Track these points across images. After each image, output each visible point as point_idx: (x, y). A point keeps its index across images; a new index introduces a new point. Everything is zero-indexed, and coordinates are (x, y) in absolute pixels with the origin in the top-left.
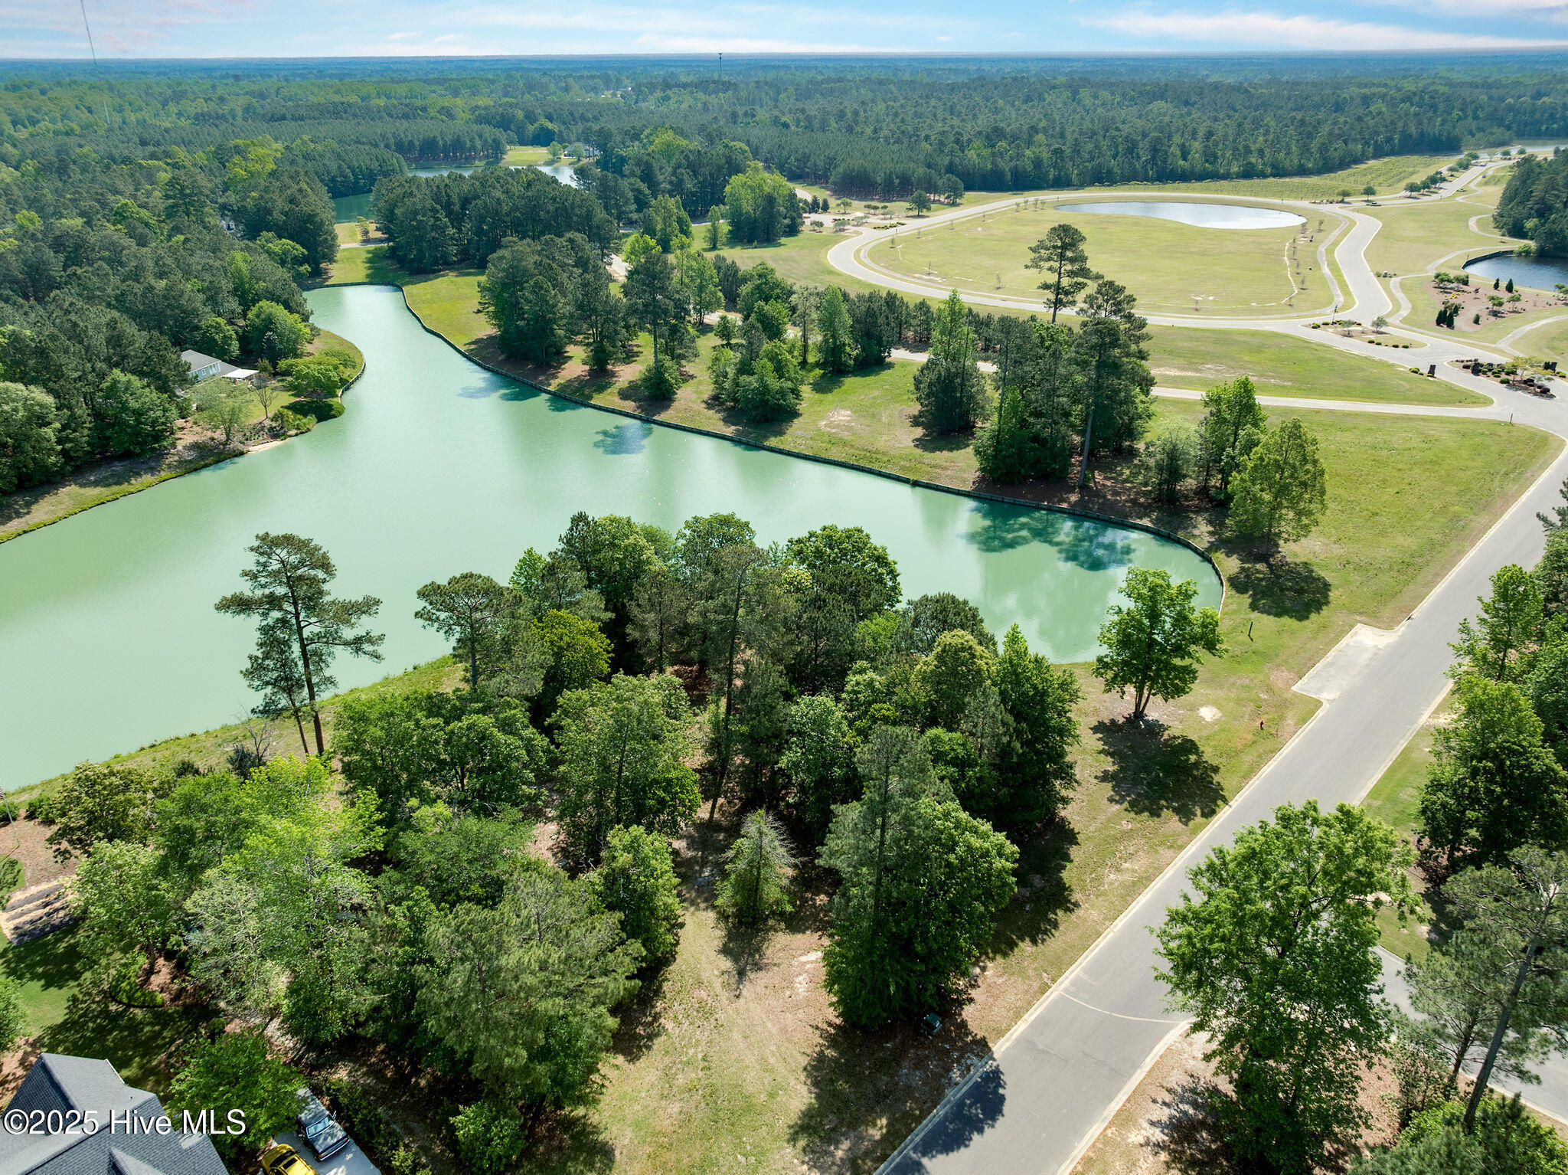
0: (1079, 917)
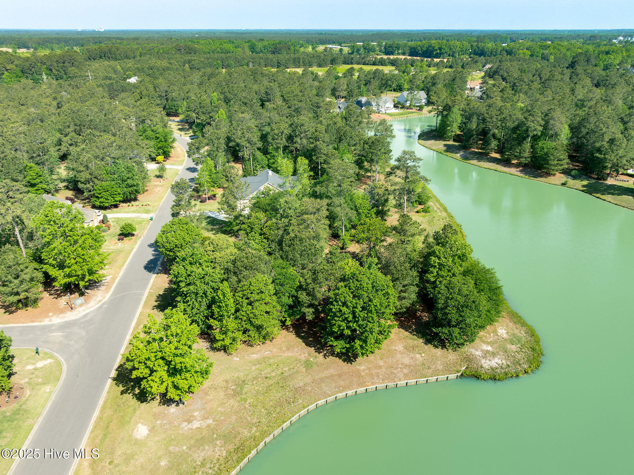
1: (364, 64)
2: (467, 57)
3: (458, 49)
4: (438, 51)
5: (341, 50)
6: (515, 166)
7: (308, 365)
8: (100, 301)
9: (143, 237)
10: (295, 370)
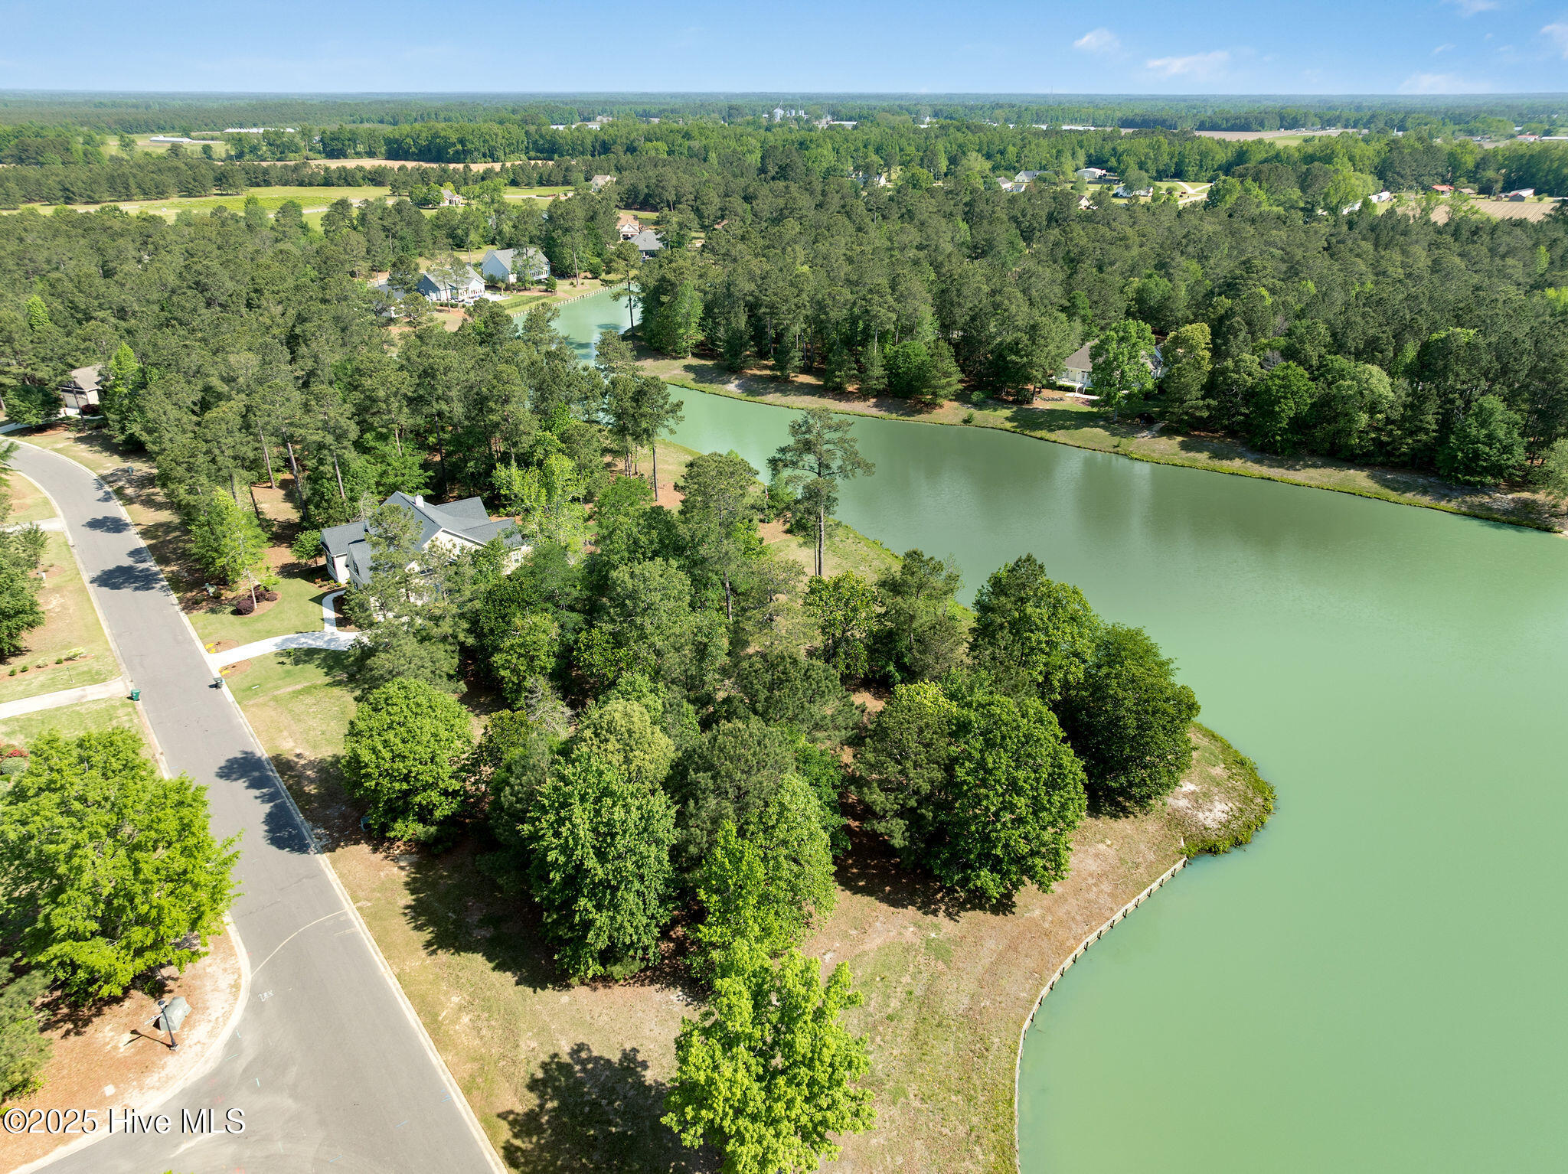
0: (417, 950)
1: (301, 184)
2: (523, 157)
3: (500, 140)
4: (459, 147)
5: (207, 149)
6: (859, 398)
7: (938, 951)
8: (236, 986)
9: (163, 758)
10: (926, 975)
